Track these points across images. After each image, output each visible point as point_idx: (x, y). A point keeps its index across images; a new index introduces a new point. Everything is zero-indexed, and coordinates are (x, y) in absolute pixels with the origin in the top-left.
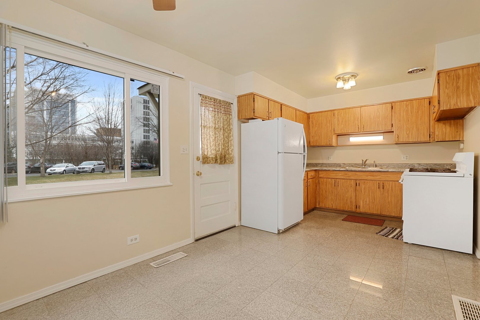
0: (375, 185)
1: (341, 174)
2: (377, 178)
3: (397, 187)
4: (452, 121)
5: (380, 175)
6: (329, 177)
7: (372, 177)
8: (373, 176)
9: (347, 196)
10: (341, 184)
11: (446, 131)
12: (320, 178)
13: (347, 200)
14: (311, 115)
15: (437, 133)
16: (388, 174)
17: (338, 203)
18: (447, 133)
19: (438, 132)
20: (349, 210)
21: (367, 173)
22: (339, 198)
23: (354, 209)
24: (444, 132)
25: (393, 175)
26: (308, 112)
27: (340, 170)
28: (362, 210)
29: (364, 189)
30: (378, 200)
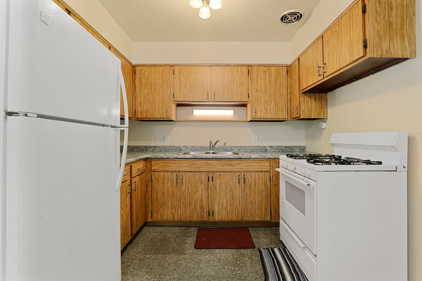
0: (234, 178)
1: (186, 165)
2: (237, 167)
3: (261, 180)
4: (317, 94)
5: (240, 164)
6: (167, 169)
7: (231, 168)
8: (231, 165)
9: (195, 198)
10: (187, 180)
11: (311, 105)
12: (154, 171)
13: (195, 205)
14: (138, 69)
15: (302, 108)
16: (249, 162)
17: (183, 212)
18: (312, 109)
19: (304, 106)
20: (199, 219)
21: (223, 162)
22: (183, 204)
23: (205, 218)
24: (310, 107)
25: (256, 163)
26: (134, 63)
27: (186, 157)
28: (217, 217)
29: (220, 185)
30: (238, 201)
